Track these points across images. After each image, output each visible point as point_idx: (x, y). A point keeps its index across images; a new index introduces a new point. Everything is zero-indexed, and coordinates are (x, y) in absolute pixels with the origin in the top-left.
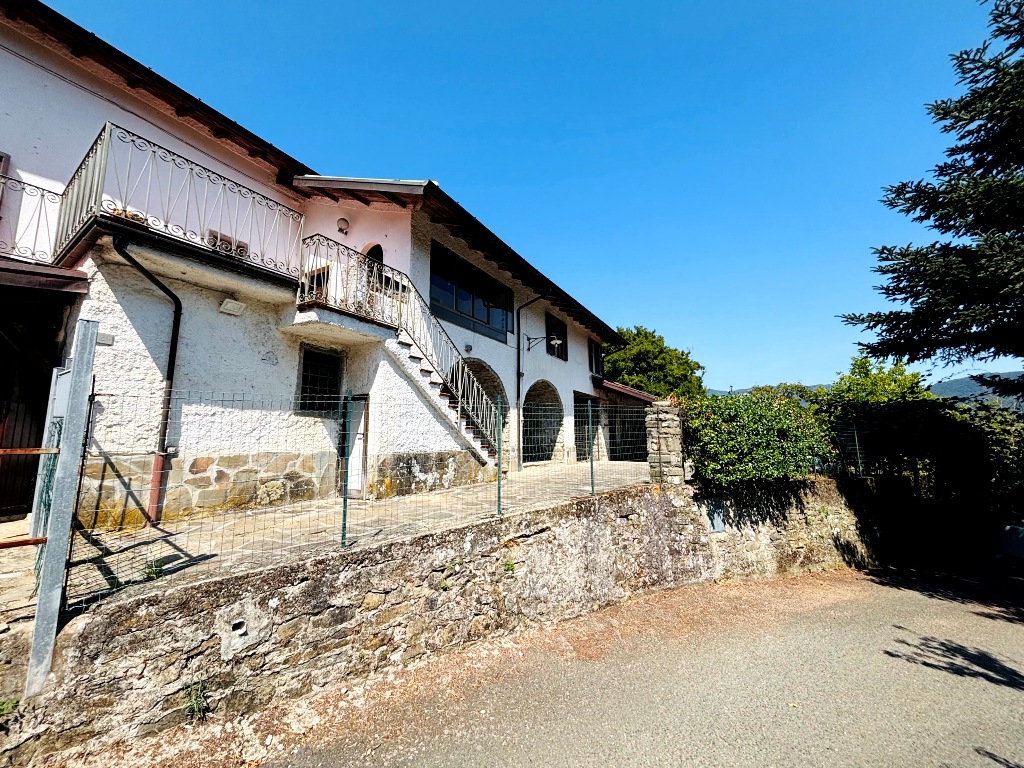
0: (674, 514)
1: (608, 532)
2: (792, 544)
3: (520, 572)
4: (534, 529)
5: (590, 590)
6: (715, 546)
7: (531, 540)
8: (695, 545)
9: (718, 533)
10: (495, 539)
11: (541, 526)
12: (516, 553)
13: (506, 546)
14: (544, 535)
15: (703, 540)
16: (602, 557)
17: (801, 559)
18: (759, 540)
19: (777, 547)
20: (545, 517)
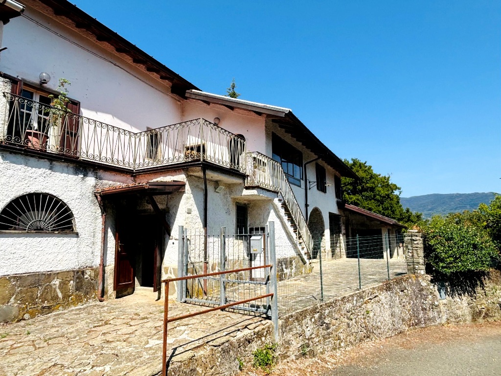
0: (422, 290)
1: (398, 299)
2: (479, 306)
3: (371, 314)
4: (373, 296)
5: (394, 325)
6: (442, 307)
7: (372, 301)
8: (433, 306)
9: (443, 299)
10: (362, 300)
11: (375, 295)
12: (369, 306)
13: (365, 303)
14: (377, 299)
15: (436, 303)
16: (397, 310)
17: (483, 315)
18: (462, 303)
19: (471, 307)
20: (376, 291)
